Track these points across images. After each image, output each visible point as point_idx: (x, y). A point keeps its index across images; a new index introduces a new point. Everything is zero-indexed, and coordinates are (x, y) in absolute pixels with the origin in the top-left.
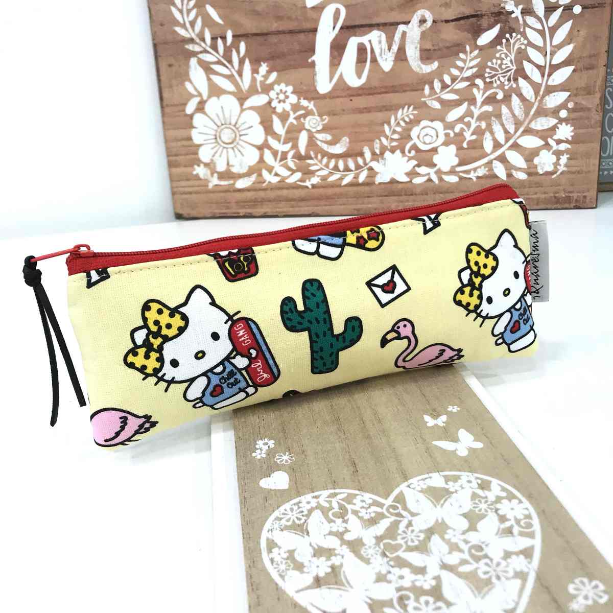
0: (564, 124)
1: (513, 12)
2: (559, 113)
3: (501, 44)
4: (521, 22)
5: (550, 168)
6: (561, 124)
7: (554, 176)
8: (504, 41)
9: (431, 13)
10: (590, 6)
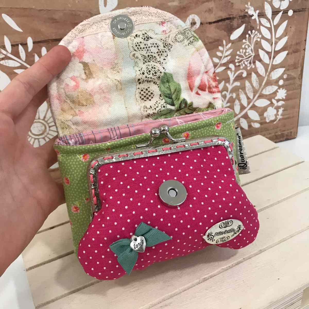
0: (281, 89)
1: (253, 15)
2: (279, 82)
3: (245, 38)
4: (258, 22)
5: (273, 118)
6: (280, 89)
7: (275, 123)
8: (247, 36)
9: (199, 18)
10: (298, 10)
